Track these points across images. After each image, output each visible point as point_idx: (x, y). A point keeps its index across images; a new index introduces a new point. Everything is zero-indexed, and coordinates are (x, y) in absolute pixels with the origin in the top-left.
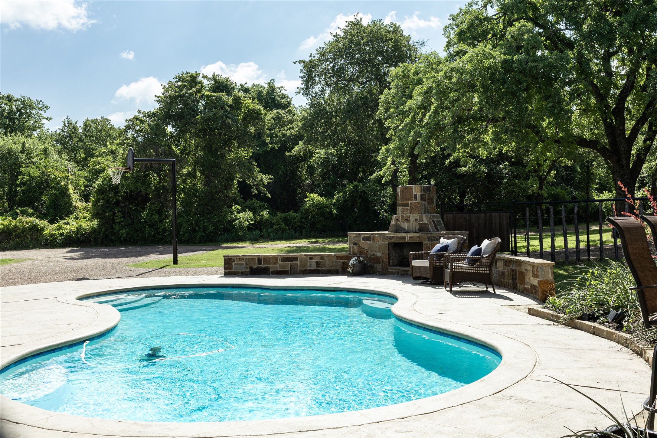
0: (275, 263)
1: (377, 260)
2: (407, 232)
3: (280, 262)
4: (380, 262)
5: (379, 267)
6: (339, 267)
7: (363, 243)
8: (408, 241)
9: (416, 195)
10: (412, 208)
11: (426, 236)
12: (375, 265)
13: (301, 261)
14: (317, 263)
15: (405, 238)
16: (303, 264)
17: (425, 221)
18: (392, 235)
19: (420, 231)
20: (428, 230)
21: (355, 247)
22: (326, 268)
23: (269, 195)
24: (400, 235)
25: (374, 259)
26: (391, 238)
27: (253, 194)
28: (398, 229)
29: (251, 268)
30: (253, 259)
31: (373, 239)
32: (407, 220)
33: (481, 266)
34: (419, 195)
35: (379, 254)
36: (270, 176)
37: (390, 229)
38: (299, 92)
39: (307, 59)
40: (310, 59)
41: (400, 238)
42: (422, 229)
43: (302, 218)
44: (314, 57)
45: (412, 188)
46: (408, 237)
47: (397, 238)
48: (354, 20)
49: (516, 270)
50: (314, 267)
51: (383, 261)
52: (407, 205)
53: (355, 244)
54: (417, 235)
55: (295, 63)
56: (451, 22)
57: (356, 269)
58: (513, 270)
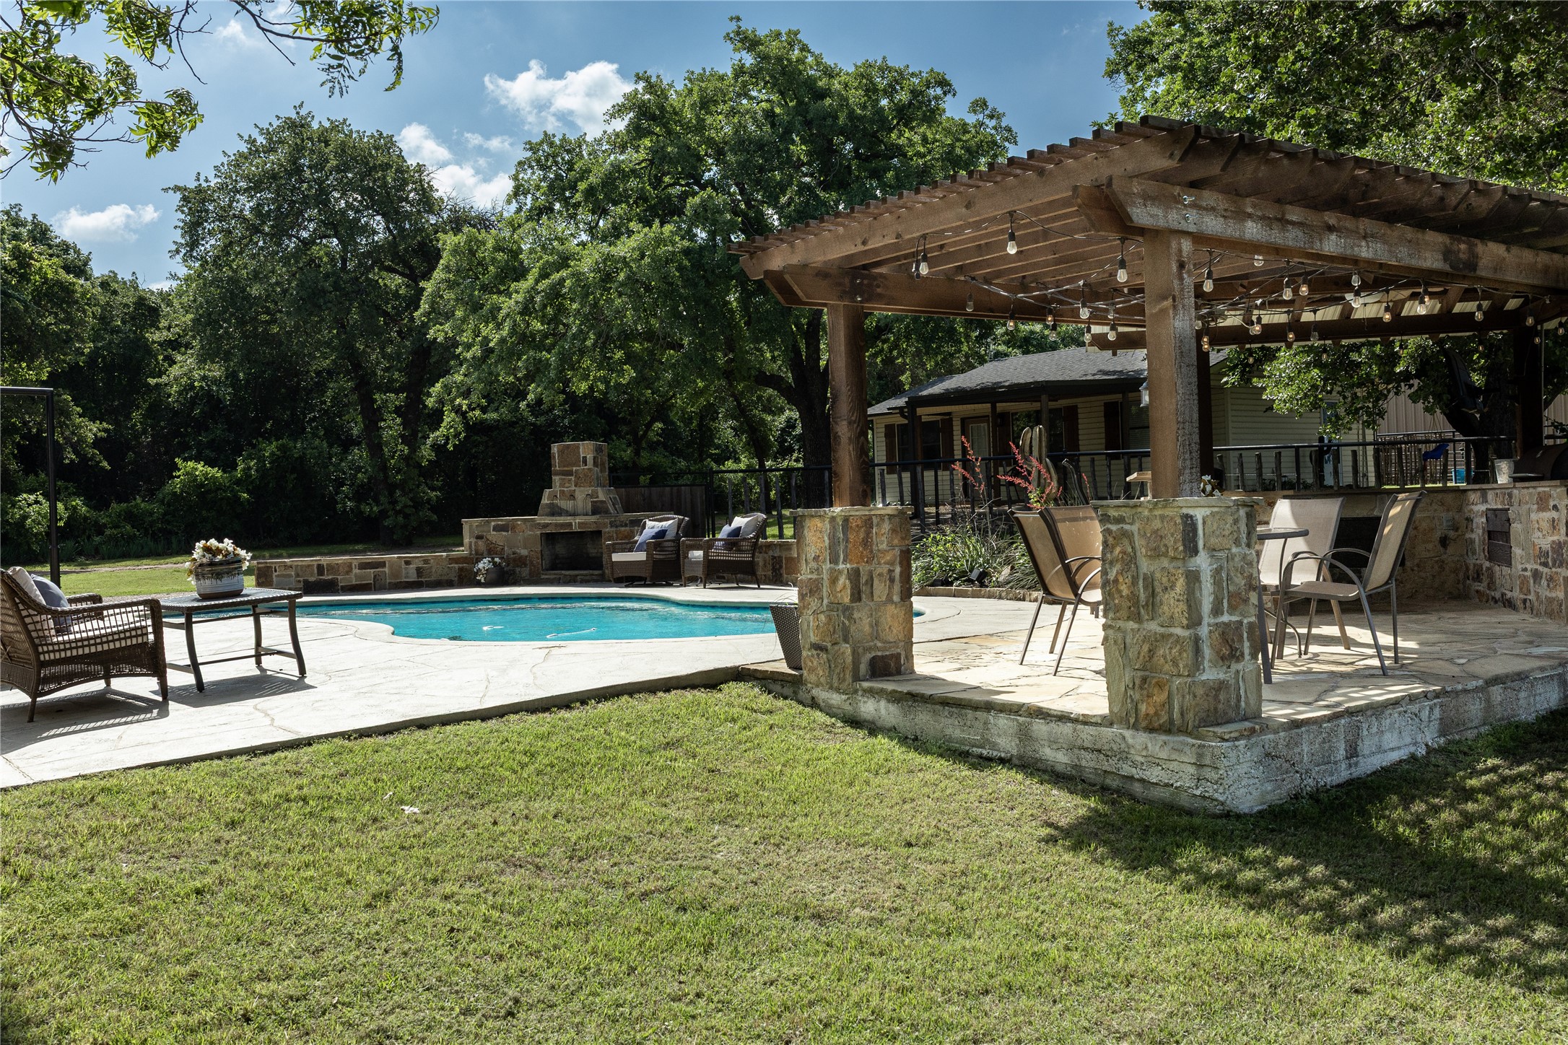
0: (348, 573)
1: (521, 561)
2: (574, 514)
3: (356, 571)
4: (526, 565)
5: (525, 572)
6: (454, 577)
7: (494, 536)
8: (575, 529)
9: (585, 458)
10: (578, 478)
11: (607, 521)
12: (518, 570)
13: (391, 567)
14: (419, 570)
15: (570, 524)
16: (395, 573)
17: (602, 497)
18: (548, 520)
19: (594, 513)
20: (607, 512)
21: (480, 542)
22: (433, 578)
23: (105, 464)
24: (561, 520)
25: (514, 560)
26: (546, 526)
27: (67, 461)
28: (555, 511)
29: (306, 582)
30: (309, 566)
31: (514, 528)
32: (572, 497)
33: (740, 551)
34: (590, 457)
35: (524, 552)
36: (105, 425)
37: (540, 511)
38: (178, 252)
39: (192, 185)
40: (196, 184)
41: (562, 525)
42: (597, 509)
43: (165, 514)
44: (207, 181)
45: (578, 447)
46: (576, 523)
47: (556, 525)
48: (294, 116)
49: (780, 557)
50: (413, 577)
51: (531, 562)
52: (570, 473)
53: (479, 537)
54: (593, 519)
55: (166, 190)
56: (529, 154)
57: (493, 576)
58: (774, 558)
